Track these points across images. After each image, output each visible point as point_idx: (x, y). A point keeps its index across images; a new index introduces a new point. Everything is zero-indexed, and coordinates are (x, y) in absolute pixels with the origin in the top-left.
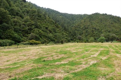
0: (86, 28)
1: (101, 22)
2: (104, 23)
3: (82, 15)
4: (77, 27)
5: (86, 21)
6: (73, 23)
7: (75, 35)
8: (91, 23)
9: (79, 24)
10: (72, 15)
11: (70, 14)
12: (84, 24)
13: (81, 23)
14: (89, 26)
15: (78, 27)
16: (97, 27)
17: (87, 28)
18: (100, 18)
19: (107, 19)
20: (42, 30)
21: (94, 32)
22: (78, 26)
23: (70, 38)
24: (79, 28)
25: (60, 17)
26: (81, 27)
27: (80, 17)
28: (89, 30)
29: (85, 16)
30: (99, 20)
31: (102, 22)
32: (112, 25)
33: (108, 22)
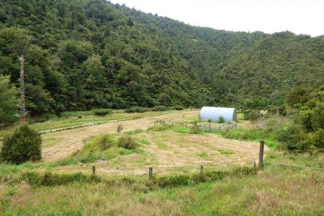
0: (249, 75)
1: (289, 61)
2: (293, 63)
3: (248, 34)
4: (231, 72)
5: (252, 57)
6: (224, 58)
7: (223, 92)
8: (263, 62)
9: (236, 65)
10: (223, 34)
11: (218, 32)
12: (246, 65)
13: (242, 61)
14: (257, 69)
15: (234, 71)
16: (273, 74)
17: (253, 75)
18: (287, 49)
19: (303, 53)
20: (172, 87)
21: (263, 86)
22: (234, 69)
23: (213, 99)
24: (235, 73)
25: (195, 40)
26: (240, 73)
27: (244, 39)
28: (254, 81)
29: (256, 39)
30: (284, 54)
31: (290, 59)
32: (311, 68)
33: (304, 60)
